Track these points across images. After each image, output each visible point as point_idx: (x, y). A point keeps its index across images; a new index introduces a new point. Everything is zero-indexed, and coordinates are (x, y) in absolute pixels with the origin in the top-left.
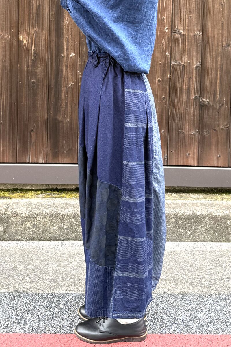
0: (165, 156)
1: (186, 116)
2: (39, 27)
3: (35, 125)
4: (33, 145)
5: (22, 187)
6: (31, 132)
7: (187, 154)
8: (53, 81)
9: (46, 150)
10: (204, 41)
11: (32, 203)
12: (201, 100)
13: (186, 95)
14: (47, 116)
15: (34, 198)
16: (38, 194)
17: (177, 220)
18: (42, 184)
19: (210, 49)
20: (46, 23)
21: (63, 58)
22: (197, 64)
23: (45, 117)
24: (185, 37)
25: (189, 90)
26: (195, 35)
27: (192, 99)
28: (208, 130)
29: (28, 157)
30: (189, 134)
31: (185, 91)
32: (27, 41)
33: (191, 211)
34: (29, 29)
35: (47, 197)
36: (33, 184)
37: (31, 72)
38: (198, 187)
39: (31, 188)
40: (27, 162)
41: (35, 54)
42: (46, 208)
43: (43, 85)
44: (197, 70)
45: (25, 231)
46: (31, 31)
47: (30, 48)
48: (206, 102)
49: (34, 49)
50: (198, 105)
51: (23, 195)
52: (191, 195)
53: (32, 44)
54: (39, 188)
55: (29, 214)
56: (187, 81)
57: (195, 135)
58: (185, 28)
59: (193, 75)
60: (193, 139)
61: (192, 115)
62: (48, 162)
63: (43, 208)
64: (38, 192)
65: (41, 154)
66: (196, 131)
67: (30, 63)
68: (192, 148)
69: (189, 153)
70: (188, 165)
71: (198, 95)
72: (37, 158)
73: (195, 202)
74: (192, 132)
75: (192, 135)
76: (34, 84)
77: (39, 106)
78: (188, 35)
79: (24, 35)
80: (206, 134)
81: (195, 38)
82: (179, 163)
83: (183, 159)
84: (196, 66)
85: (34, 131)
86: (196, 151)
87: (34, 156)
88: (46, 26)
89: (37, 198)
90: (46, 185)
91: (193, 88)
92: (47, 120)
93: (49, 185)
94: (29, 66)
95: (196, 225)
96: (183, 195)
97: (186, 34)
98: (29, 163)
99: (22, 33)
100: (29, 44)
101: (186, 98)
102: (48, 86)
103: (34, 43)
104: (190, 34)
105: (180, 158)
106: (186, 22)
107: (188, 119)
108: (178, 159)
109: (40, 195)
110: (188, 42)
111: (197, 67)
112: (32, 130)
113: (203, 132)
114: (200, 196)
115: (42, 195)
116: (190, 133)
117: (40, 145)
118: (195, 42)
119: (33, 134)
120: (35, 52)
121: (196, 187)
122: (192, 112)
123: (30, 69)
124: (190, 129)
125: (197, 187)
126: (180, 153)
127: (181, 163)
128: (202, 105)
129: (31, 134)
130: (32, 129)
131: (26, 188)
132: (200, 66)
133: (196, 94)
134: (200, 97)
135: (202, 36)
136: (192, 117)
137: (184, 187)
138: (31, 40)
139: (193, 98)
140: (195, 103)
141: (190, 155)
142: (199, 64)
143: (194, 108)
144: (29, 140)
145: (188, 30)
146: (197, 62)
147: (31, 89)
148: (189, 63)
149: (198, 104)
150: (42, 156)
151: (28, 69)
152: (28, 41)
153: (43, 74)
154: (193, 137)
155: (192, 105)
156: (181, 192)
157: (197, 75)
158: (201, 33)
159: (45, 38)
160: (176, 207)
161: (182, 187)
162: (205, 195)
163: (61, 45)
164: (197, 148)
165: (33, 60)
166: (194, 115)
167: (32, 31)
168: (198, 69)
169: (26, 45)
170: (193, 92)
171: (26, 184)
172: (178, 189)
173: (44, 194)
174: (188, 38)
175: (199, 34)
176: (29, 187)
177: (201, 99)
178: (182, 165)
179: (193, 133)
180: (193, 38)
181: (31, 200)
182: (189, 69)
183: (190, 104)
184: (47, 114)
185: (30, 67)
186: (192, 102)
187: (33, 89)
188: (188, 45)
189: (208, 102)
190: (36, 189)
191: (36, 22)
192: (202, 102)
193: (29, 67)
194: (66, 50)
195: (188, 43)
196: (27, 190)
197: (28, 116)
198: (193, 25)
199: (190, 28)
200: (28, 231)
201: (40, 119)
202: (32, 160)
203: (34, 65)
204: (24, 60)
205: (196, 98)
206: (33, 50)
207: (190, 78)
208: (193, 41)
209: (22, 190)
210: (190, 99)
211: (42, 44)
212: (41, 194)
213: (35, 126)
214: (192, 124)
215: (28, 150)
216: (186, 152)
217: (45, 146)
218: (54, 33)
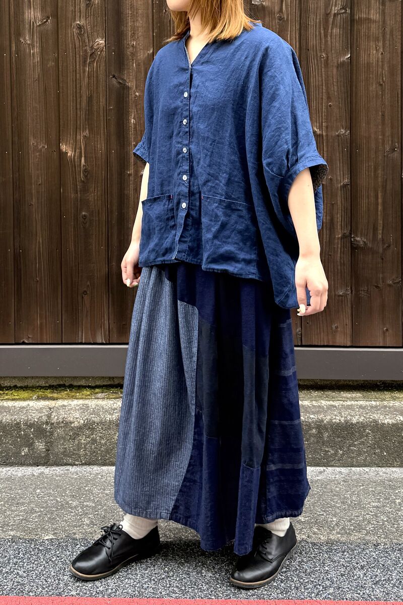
0: (298, 330)
1: (330, 265)
2: (91, 130)
3: (88, 283)
4: (87, 316)
5: (72, 383)
6: (84, 295)
7: (334, 327)
8: (116, 214)
9: (106, 322)
10: (354, 144)
11: (88, 406)
12: (352, 240)
13: (328, 231)
14: (107, 269)
15: (92, 398)
16: (97, 393)
17: (319, 432)
18: (103, 377)
19: (364, 156)
20: (102, 124)
21: (129, 178)
22: (343, 181)
23: (105, 270)
24: (323, 138)
25: (333, 224)
26: (338, 136)
27: (338, 238)
28: (366, 287)
29: (80, 333)
30: (335, 295)
31: (326, 226)
32: (73, 153)
33: (342, 417)
34: (76, 134)
35: (111, 397)
36: (89, 378)
37: (80, 200)
38: (354, 380)
39: (85, 384)
40: (79, 342)
41: (86, 172)
42: (110, 413)
43: (99, 220)
44: (344, 191)
45: (78, 450)
46: (78, 137)
47: (78, 163)
48: (362, 243)
49: (84, 164)
50: (349, 247)
51: (73, 394)
52: (342, 393)
53: (81, 157)
54: (98, 383)
55: (84, 422)
56: (328, 208)
57: (345, 295)
58: (322, 124)
59: (338, 199)
60: (342, 302)
61: (339, 263)
62: (110, 342)
63: (106, 414)
64: (97, 390)
65: (100, 330)
66: (346, 290)
67: (78, 187)
68: (342, 316)
69: (336, 325)
70: (335, 345)
71: (347, 232)
72: (94, 335)
73: (349, 403)
74: (339, 291)
75: (340, 296)
76: (85, 219)
77: (94, 254)
78: (327, 135)
79: (68, 143)
80: (363, 294)
81: (338, 140)
82: (321, 341)
83: (328, 335)
84: (342, 184)
85: (88, 292)
86: (349, 322)
87: (90, 332)
88: (102, 129)
89: (95, 398)
90: (110, 378)
91: (339, 220)
92: (107, 276)
93: (113, 378)
94: (77, 191)
95: (352, 440)
96: (329, 393)
97: (324, 134)
98: (81, 344)
99: (65, 140)
100: (76, 157)
101: (328, 236)
102: (107, 222)
103: (83, 155)
104: (330, 134)
105: (322, 334)
106: (323, 115)
107: (332, 270)
108: (319, 335)
109: (100, 394)
110: (327, 146)
111: (345, 186)
112: (85, 291)
113: (357, 291)
114: (358, 395)
115: (103, 394)
116: (337, 293)
117: (97, 315)
118: (339, 146)
119: (86, 297)
120: (86, 169)
121: (349, 381)
122: (339, 258)
123: (79, 195)
124: (337, 286)
125: (351, 380)
126: (321, 325)
127: (324, 342)
128: (354, 248)
129: (83, 298)
130: (85, 289)
131: (78, 384)
132: (348, 184)
133: (344, 229)
134: (351, 234)
135: (349, 135)
136: (339, 267)
137: (330, 380)
138: (79, 150)
139: (340, 236)
140: (344, 243)
141: (339, 329)
142: (346, 181)
143: (342, 253)
144: (80, 308)
145: (327, 127)
146: (343, 179)
147: (82, 227)
148: (331, 179)
149: (349, 245)
150: (102, 333)
151: (76, 195)
152: (75, 151)
153: (100, 202)
154: (342, 299)
155: (338, 247)
156: (326, 388)
157: (344, 199)
158: (349, 131)
159: (101, 146)
160: (318, 411)
161: (326, 380)
162: (365, 394)
163: (125, 157)
164: (350, 318)
165: (84, 182)
166: (343, 264)
167: (81, 137)
168: (346, 190)
169: (71, 158)
170: (339, 227)
171: (78, 377)
172: (321, 385)
173: (106, 392)
174: (327, 139)
175: (345, 132)
176: (83, 383)
177: (353, 237)
178: (326, 344)
179: (341, 293)
180: (336, 140)
181: (87, 402)
182: (332, 190)
183: (336, 246)
184: (107, 266)
185: (79, 193)
186: (338, 243)
187: (84, 228)
188: (327, 151)
189: (365, 242)
190: (93, 385)
191: (87, 122)
192: (355, 242)
193: (77, 193)
194: (134, 164)
195: (328, 148)
196: (80, 388)
197: (79, 270)
198: (335, 119)
199: (330, 124)
200: (83, 451)
201: (96, 275)
202: (85, 339)
203: (85, 190)
204: (69, 182)
205: (344, 237)
206: (83, 166)
207: (333, 204)
208: (336, 144)
209: (71, 387)
210: (335, 238)
211: (96, 157)
212: (102, 392)
213: (88, 285)
214: (339, 277)
215: (80, 323)
216: (332, 324)
217: (106, 317)
218: (113, 138)
